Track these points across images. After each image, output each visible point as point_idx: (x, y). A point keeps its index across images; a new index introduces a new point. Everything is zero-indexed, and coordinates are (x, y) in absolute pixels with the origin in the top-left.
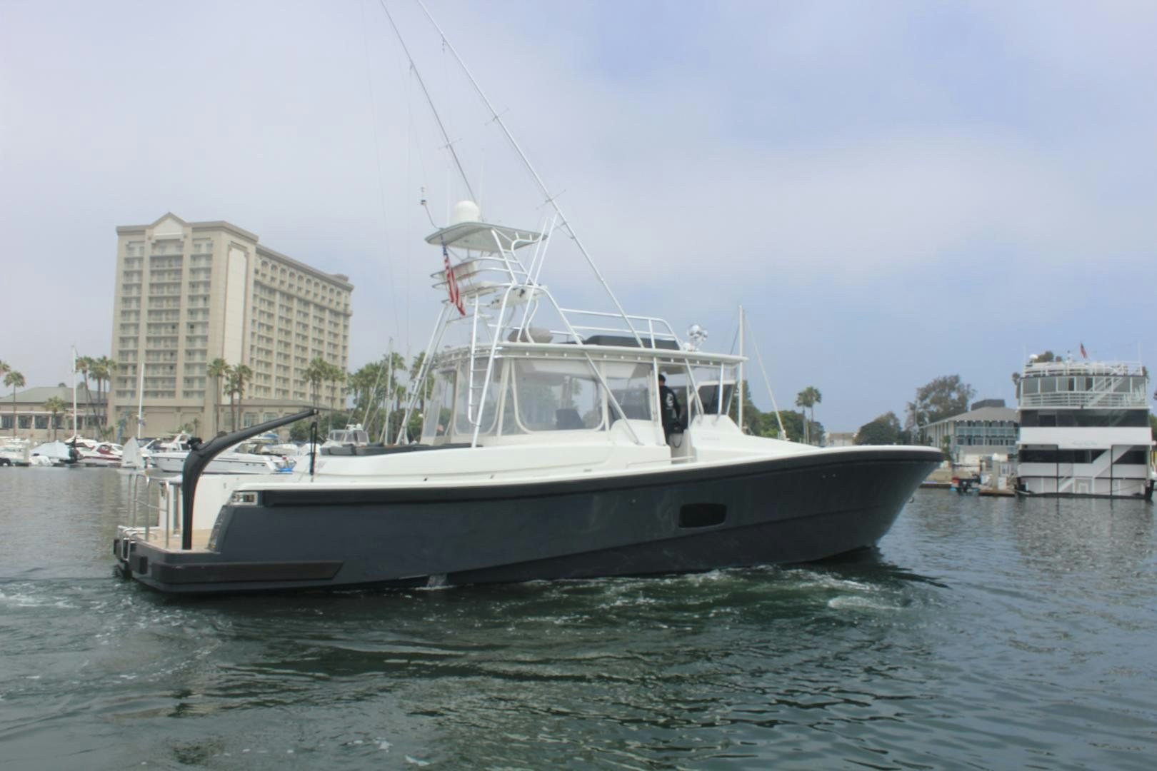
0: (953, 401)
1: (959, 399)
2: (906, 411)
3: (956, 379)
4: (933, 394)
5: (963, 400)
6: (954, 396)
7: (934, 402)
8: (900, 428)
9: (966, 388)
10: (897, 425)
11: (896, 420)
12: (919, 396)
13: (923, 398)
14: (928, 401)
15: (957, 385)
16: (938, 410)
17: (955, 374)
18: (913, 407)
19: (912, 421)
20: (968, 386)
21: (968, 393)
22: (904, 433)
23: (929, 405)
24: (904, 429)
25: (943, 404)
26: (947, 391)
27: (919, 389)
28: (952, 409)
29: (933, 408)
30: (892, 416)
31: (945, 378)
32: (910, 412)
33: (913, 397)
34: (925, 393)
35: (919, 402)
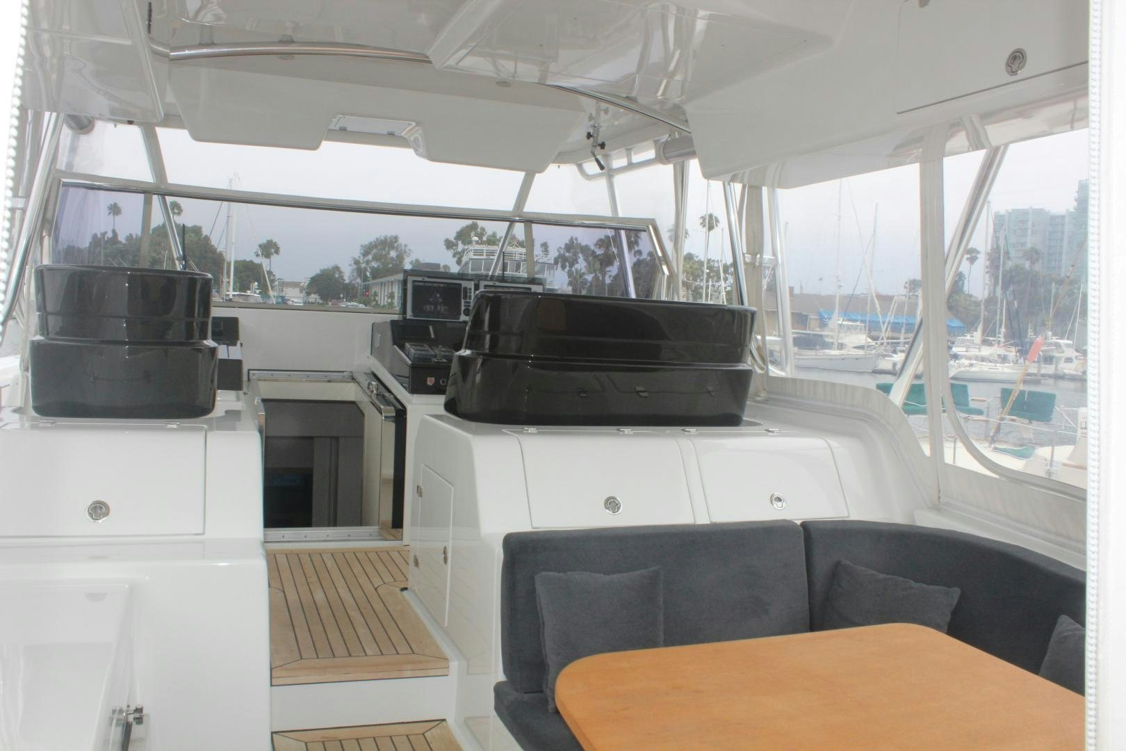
0: (392, 258)
1: (397, 257)
2: (350, 265)
3: (396, 238)
4: (375, 251)
5: (400, 258)
6: (393, 254)
7: (375, 258)
8: (344, 280)
9: (403, 248)
10: (341, 277)
11: (341, 272)
12: (362, 252)
13: (365, 254)
14: (370, 257)
15: (396, 245)
16: (378, 266)
17: (394, 234)
18: (357, 262)
19: (355, 274)
20: (406, 246)
21: (405, 252)
22: (347, 285)
23: (371, 261)
24: (347, 281)
25: (383, 260)
26: (387, 249)
27: (362, 246)
28: (391, 265)
29: (374, 264)
30: (337, 268)
31: (386, 238)
32: (355, 266)
33: (357, 254)
34: (367, 250)
35: (362, 257)
